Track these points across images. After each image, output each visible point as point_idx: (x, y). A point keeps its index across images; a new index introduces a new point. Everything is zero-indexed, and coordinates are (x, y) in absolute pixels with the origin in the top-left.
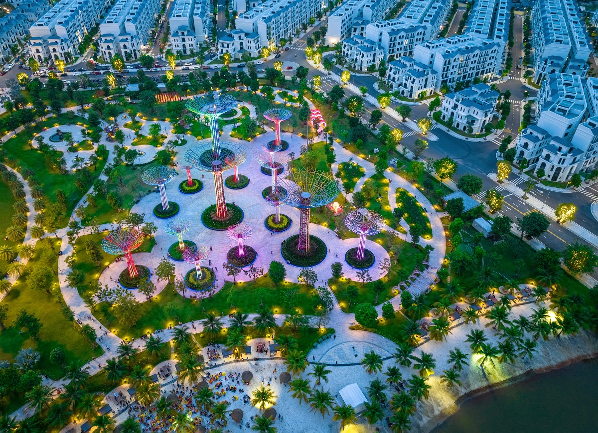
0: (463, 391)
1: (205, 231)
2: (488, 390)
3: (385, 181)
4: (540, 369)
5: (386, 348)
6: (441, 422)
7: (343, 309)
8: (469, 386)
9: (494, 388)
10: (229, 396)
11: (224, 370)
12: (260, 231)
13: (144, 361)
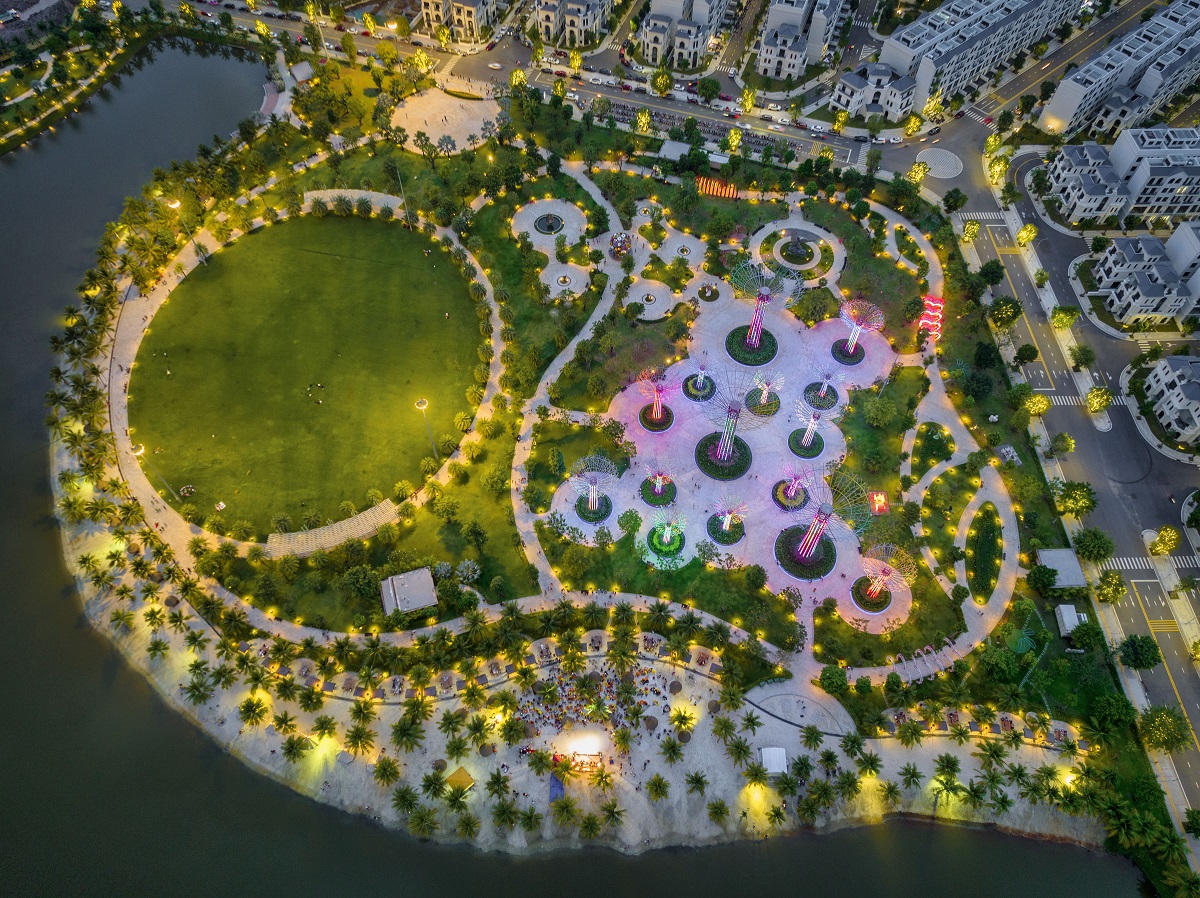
0: (899, 808)
1: (693, 472)
2: (928, 821)
3: (975, 481)
4: (1007, 828)
5: (840, 722)
6: (855, 826)
7: (815, 655)
8: (910, 805)
9: (936, 822)
10: (650, 698)
11: (657, 667)
12: (763, 499)
13: (577, 621)
